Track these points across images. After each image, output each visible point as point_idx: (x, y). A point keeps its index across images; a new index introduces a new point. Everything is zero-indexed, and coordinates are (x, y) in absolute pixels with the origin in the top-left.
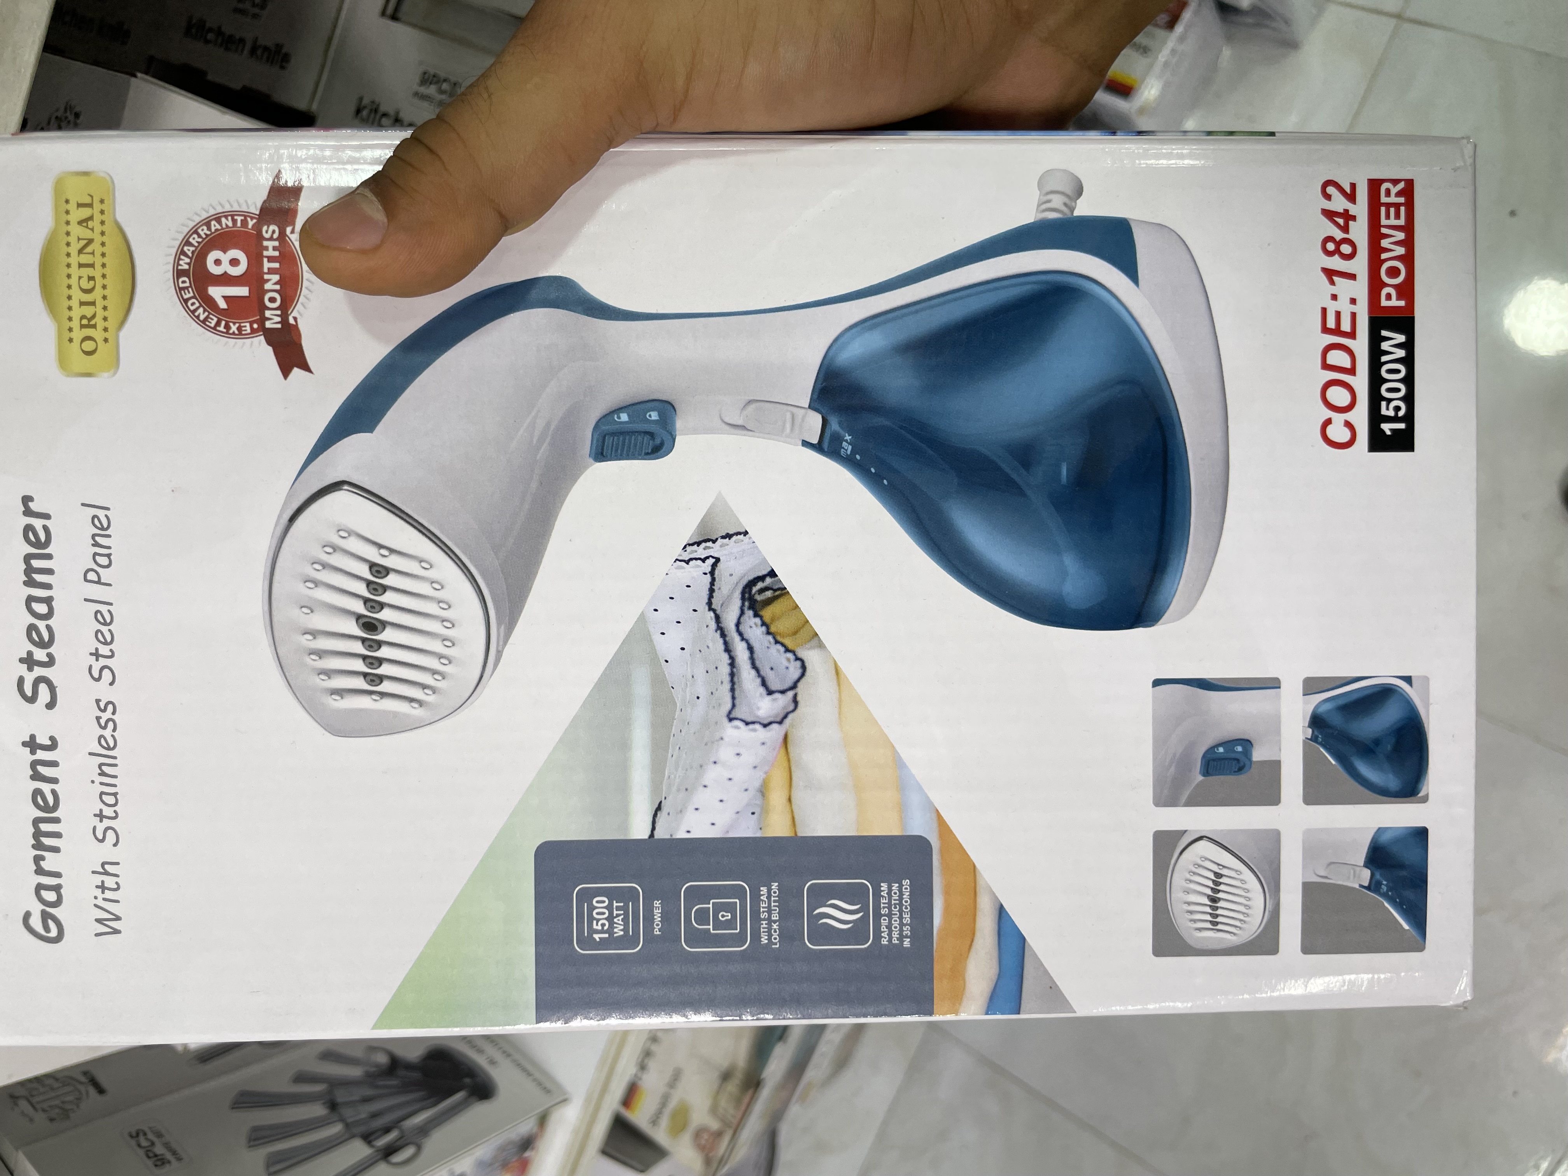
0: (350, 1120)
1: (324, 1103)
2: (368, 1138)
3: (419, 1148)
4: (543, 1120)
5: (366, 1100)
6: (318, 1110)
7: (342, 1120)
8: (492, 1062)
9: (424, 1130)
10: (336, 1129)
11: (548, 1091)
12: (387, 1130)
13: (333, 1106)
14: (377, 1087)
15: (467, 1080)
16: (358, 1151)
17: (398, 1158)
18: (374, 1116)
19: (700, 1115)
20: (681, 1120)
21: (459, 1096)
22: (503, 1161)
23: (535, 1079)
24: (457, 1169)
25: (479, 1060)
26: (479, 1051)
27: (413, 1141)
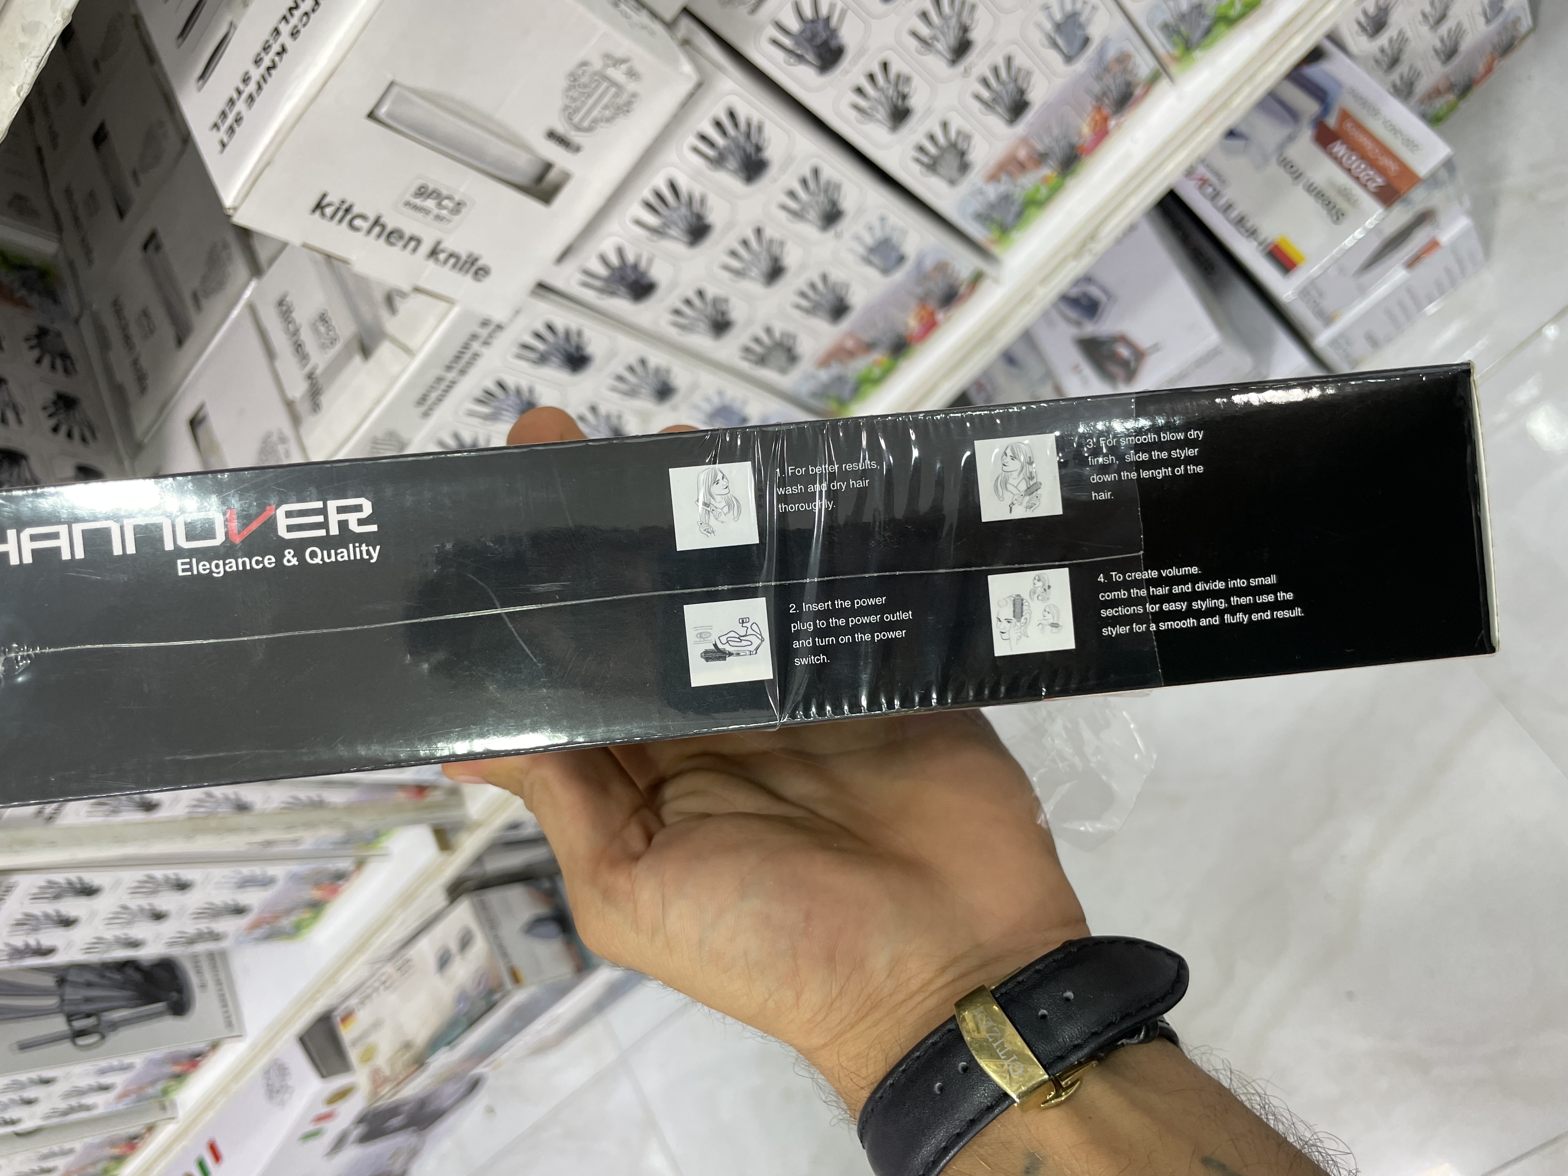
0: (66, 997)
1: (57, 978)
2: (70, 1018)
3: (103, 1037)
4: (215, 1046)
5: (89, 985)
6: (49, 981)
7: (61, 995)
8: (203, 986)
9: (114, 1026)
10: (51, 1002)
11: (229, 1025)
12: (88, 1016)
13: (62, 981)
14: (103, 976)
15: (174, 995)
16: (58, 1024)
17: (82, 1041)
18: (88, 1000)
19: (382, 1060)
20: (368, 1055)
21: (160, 1006)
22: (175, 1059)
23: (226, 1012)
24: (127, 1060)
25: (194, 980)
26: (199, 972)
27: (102, 1030)
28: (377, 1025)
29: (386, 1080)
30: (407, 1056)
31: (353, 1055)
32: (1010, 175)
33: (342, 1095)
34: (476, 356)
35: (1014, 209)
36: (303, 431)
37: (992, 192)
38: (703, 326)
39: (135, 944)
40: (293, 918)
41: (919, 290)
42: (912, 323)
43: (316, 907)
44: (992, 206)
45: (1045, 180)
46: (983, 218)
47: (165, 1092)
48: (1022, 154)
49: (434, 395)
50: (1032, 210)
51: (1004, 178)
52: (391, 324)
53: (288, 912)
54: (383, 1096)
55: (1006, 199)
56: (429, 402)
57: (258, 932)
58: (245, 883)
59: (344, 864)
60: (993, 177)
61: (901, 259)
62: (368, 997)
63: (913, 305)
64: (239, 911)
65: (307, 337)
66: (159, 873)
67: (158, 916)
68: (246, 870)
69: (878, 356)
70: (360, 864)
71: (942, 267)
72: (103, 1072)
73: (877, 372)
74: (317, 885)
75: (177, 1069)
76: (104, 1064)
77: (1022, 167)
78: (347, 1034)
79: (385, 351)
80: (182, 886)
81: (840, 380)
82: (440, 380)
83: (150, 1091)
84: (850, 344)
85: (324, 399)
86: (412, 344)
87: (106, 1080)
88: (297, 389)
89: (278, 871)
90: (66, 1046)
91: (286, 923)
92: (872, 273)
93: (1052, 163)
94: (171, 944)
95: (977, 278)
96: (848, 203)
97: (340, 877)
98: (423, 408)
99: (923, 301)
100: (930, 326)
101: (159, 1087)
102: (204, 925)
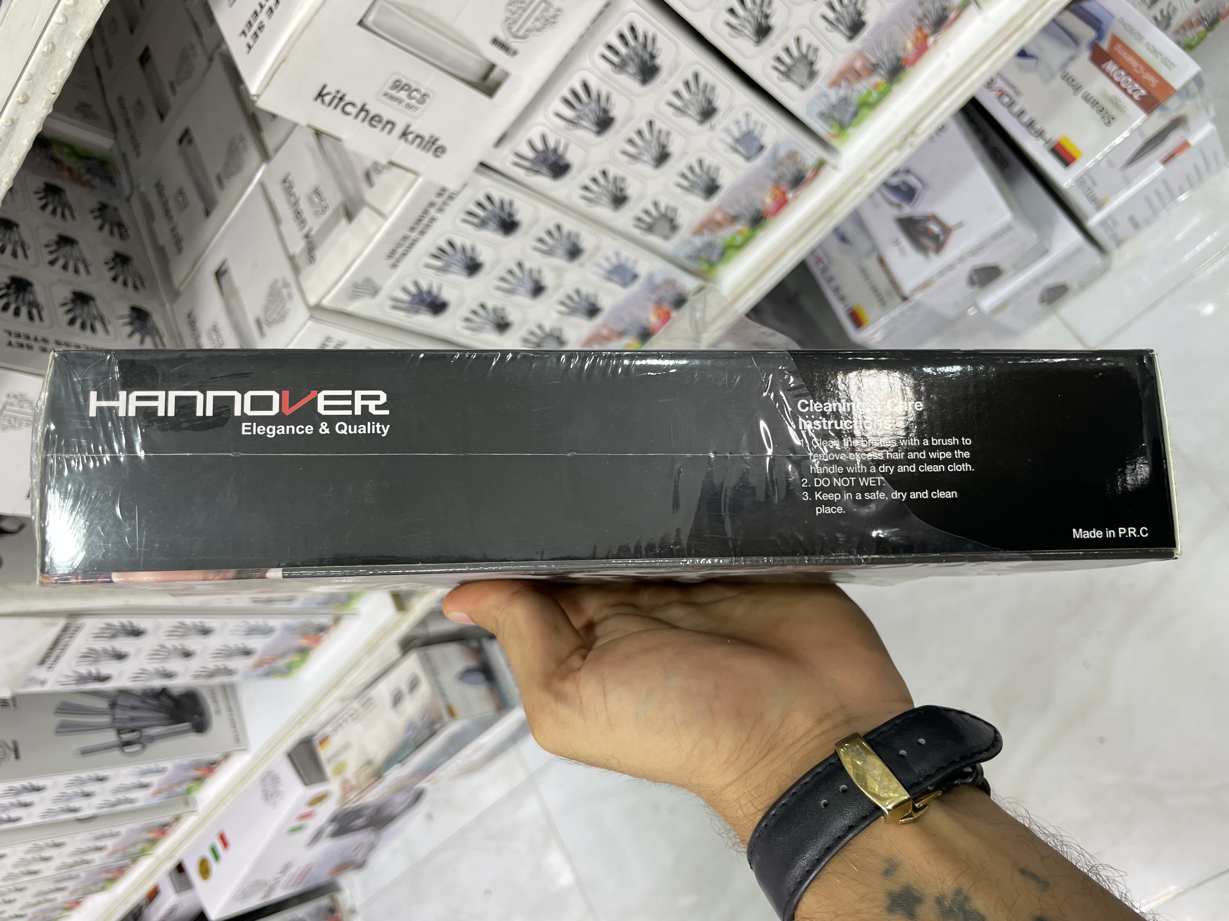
0: (117, 717)
1: (109, 701)
2: (120, 732)
3: (144, 747)
4: (227, 757)
5: (134, 708)
6: (103, 704)
7: (113, 715)
8: (218, 712)
9: (152, 739)
10: (105, 720)
11: (238, 741)
12: (133, 731)
13: (113, 705)
14: (144, 702)
15: (196, 717)
16: (111, 737)
17: (128, 749)
18: (132, 719)
19: (350, 773)
20: (340, 769)
21: (186, 725)
22: (196, 766)
23: (235, 731)
24: (162, 765)
25: (211, 707)
26: (215, 701)
27: (143, 742)
28: (346, 747)
29: (353, 788)
30: (370, 770)
31: (328, 769)
32: (849, 81)
33: (319, 799)
34: (433, 219)
35: (851, 109)
36: (302, 278)
37: (834, 96)
38: (606, 200)
39: (169, 675)
40: (287, 660)
41: (774, 174)
42: (768, 201)
43: (304, 652)
44: (834, 107)
45: (876, 86)
46: (825, 116)
47: (189, 791)
48: (858, 65)
49: (401, 250)
50: (864, 111)
51: (844, 84)
52: (369, 195)
53: (283, 655)
54: (351, 800)
55: (845, 100)
56: (397, 255)
57: (261, 670)
58: (252, 631)
59: (324, 620)
60: (835, 84)
61: (761, 148)
62: (340, 725)
63: (769, 186)
64: (247, 653)
65: (304, 206)
66: (189, 621)
67: (187, 654)
68: (253, 621)
69: (741, 227)
70: (337, 620)
71: (792, 155)
72: (144, 773)
73: (739, 240)
74: (305, 635)
75: (198, 773)
76: (144, 767)
77: (858, 75)
78: (324, 753)
79: (364, 216)
80: (205, 632)
81: (710, 245)
82: (405, 238)
83: (179, 789)
84: (719, 217)
85: (318, 254)
86: (385, 210)
87: (145, 780)
88: (298, 246)
89: (275, 622)
90: (116, 753)
91: (281, 663)
92: (738, 160)
93: (882, 72)
94: (196, 677)
95: (820, 165)
96: (720, 102)
97: (322, 629)
98: (391, 261)
99: (777, 183)
100: (782, 204)
101: (185, 787)
102: (220, 663)
